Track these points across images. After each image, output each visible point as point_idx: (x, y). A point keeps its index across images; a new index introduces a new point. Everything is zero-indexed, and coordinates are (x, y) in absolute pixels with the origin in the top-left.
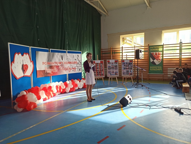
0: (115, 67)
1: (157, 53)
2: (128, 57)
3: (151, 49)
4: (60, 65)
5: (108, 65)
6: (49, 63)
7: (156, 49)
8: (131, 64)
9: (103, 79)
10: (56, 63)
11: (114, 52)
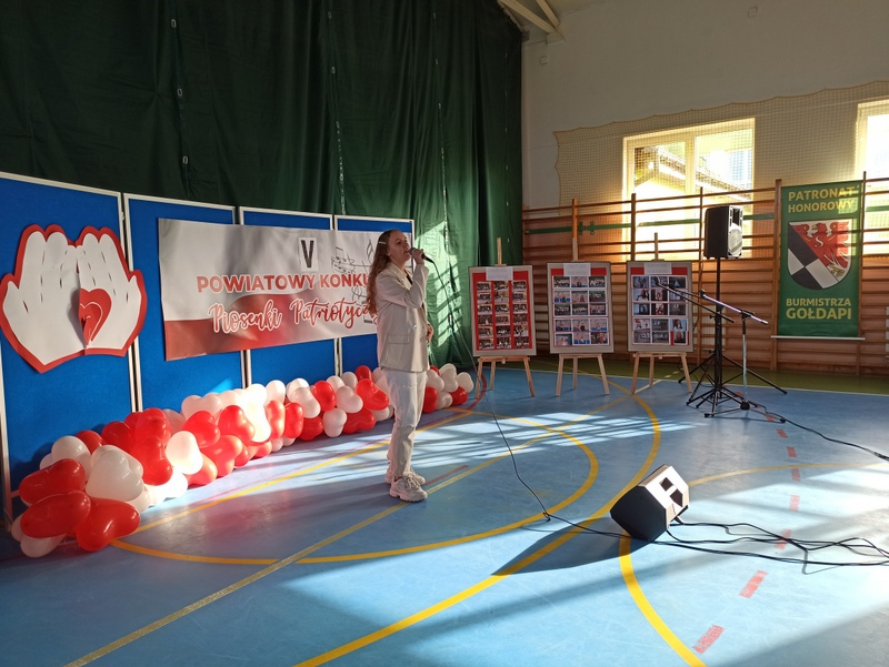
0: (591, 300)
1: (828, 223)
2: (662, 247)
3: (794, 202)
4: (297, 290)
5: (554, 291)
6: (234, 280)
7: (823, 206)
8: (682, 283)
9: (526, 364)
10: (273, 281)
11: (592, 223)
